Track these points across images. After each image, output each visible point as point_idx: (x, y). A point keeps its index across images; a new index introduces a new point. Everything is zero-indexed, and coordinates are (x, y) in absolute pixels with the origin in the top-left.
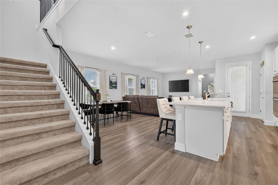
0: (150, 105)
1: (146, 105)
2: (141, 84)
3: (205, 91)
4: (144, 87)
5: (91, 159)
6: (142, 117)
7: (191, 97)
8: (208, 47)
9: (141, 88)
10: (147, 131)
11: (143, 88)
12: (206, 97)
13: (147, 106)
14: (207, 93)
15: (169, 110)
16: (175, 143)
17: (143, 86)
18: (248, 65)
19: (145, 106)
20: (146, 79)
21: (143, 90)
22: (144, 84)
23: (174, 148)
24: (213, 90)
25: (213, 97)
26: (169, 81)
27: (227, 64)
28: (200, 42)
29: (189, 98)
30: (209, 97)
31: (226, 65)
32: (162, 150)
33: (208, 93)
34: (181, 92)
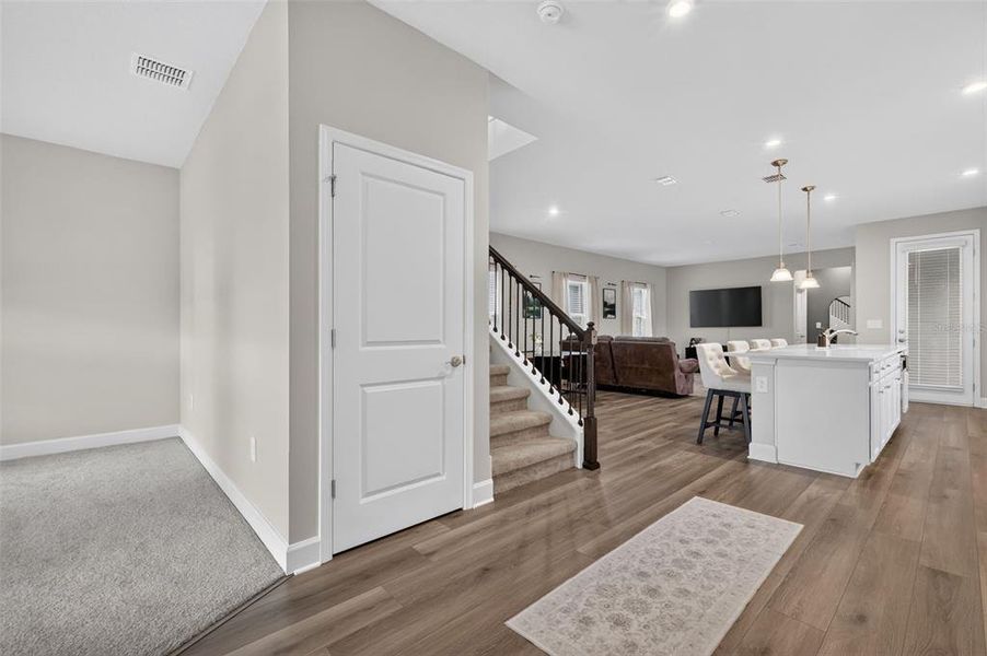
0: (647, 366)
1: (635, 366)
2: (605, 304)
3: (819, 325)
4: (613, 313)
5: (579, 461)
6: (622, 398)
7: (778, 340)
8: (830, 198)
9: (605, 316)
10: (660, 428)
11: (609, 316)
12: (828, 342)
13: (637, 368)
14: (828, 331)
15: (726, 372)
16: (750, 444)
17: (610, 310)
18: (966, 242)
19: (631, 368)
20: (618, 288)
21: (610, 320)
22: (612, 302)
23: (748, 454)
24: (847, 318)
25: (847, 342)
26: (691, 292)
27: (898, 239)
28: (805, 189)
29: (773, 344)
30: (834, 341)
31: (893, 241)
32: (717, 459)
33: (832, 332)
34: (732, 326)
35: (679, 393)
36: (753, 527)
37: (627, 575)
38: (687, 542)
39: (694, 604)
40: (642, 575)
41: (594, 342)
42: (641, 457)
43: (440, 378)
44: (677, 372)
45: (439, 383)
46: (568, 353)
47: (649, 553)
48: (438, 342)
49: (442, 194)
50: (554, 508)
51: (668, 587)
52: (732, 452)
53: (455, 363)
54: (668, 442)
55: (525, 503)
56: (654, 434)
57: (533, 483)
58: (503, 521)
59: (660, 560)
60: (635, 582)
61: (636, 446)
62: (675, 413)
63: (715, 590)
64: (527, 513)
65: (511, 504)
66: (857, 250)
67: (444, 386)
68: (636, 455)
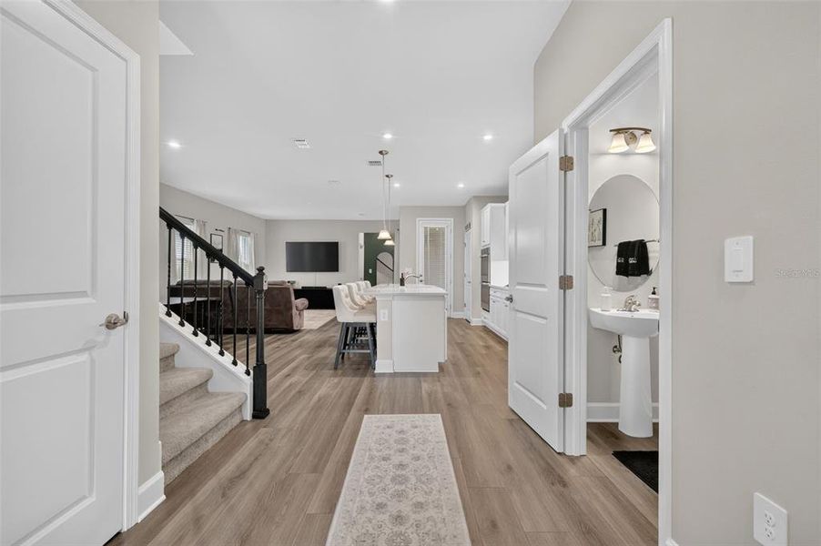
3: (371, 271)
5: (248, 413)
10: (297, 361)
16: (377, 361)
18: (448, 225)
20: (225, 235)
23: (375, 370)
26: (287, 243)
27: (421, 219)
32: (357, 379)
34: (316, 271)
35: (295, 328)
36: (416, 427)
37: (369, 514)
38: (389, 459)
39: (432, 512)
40: (381, 506)
41: (265, 288)
42: (300, 392)
43: (88, 348)
44: (294, 311)
45: (84, 357)
46: (192, 300)
47: (370, 481)
48: (83, 294)
49: (93, 69)
50: (252, 475)
51: (405, 508)
52: (361, 370)
53: (111, 324)
54: (312, 374)
55: (211, 484)
56: (295, 369)
57: (205, 456)
58: (197, 521)
59: (382, 484)
60: (380, 517)
61: (288, 384)
62: (300, 346)
63: (434, 492)
64: (224, 495)
65: (192, 493)
66: (401, 222)
67: (93, 361)
68: (293, 392)
